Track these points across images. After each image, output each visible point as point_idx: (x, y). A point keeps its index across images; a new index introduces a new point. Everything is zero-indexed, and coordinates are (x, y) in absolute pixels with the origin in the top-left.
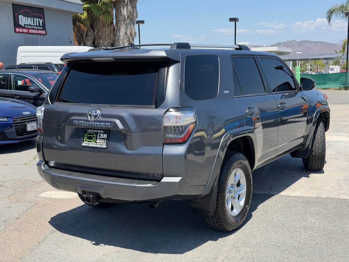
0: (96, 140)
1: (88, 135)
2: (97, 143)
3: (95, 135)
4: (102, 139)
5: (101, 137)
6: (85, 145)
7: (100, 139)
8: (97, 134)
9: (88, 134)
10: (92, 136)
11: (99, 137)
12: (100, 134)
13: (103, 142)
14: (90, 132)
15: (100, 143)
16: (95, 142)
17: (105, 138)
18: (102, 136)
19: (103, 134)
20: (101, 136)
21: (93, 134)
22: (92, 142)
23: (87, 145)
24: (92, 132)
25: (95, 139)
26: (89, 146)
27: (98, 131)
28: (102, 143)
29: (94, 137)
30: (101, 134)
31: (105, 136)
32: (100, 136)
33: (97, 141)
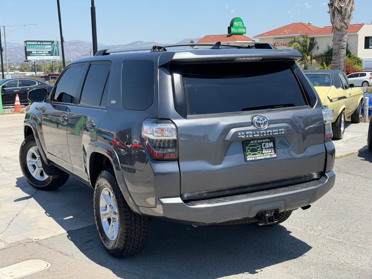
0: (262, 151)
1: (251, 148)
2: (265, 154)
3: (259, 146)
4: (268, 148)
5: (266, 147)
6: (251, 159)
7: (266, 148)
8: (261, 144)
9: (250, 146)
10: (256, 147)
11: (264, 147)
12: (264, 143)
13: (271, 151)
14: (253, 143)
15: (267, 153)
16: (262, 153)
17: (271, 147)
18: (268, 145)
19: (268, 143)
20: (266, 145)
21: (256, 146)
22: (257, 154)
23: (254, 159)
24: (256, 143)
25: (260, 150)
26: (256, 159)
27: (263, 141)
28: (269, 153)
29: (258, 148)
30: (266, 143)
31: (271, 144)
32: (264, 145)
33: (264, 152)
